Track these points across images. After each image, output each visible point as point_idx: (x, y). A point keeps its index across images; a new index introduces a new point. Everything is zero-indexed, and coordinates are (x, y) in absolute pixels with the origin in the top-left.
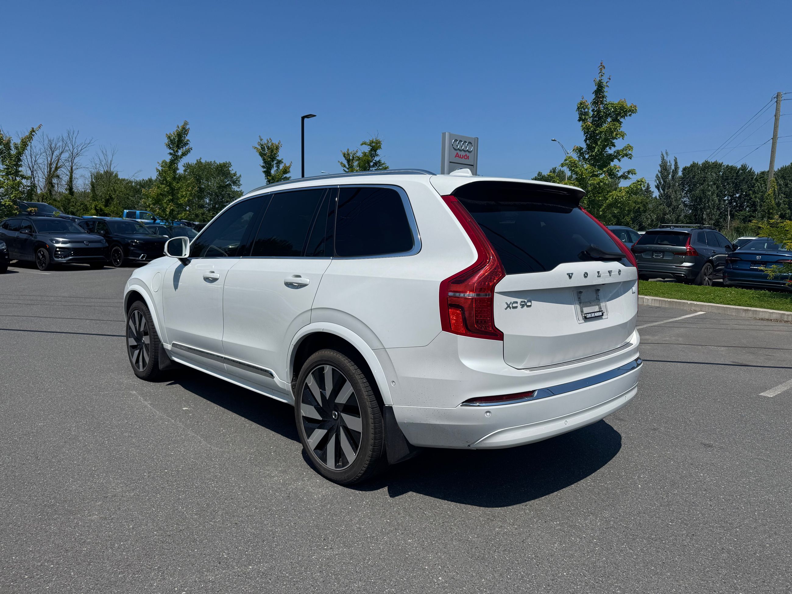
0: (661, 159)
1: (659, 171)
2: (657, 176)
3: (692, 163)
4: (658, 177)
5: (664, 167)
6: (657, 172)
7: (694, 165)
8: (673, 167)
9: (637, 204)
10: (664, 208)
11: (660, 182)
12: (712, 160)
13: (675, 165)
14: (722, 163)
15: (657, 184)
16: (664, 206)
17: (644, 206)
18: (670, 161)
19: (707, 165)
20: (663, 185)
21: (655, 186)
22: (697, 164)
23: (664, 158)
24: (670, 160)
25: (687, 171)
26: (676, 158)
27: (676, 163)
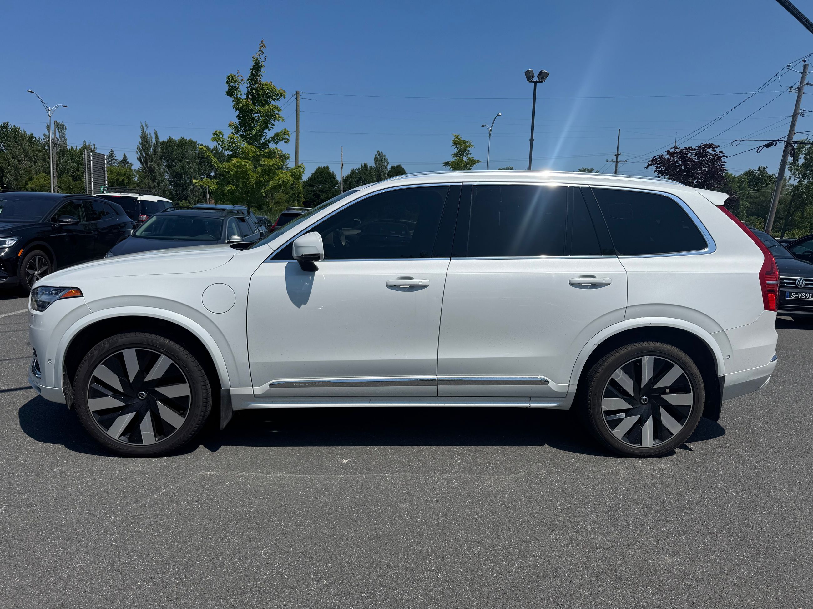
0: (141, 130)
1: (140, 143)
2: (138, 148)
3: (169, 139)
4: (140, 149)
5: (144, 138)
6: (138, 144)
7: (171, 141)
8: (154, 141)
9: (121, 176)
10: (149, 182)
11: (141, 155)
12: (188, 138)
13: (155, 139)
14: (196, 141)
15: (139, 156)
16: (148, 179)
17: (128, 177)
18: (150, 134)
19: (184, 142)
20: (145, 157)
21: (137, 158)
22: (174, 139)
23: (144, 130)
24: (150, 132)
25: (165, 145)
26: (156, 132)
27: (157, 136)
